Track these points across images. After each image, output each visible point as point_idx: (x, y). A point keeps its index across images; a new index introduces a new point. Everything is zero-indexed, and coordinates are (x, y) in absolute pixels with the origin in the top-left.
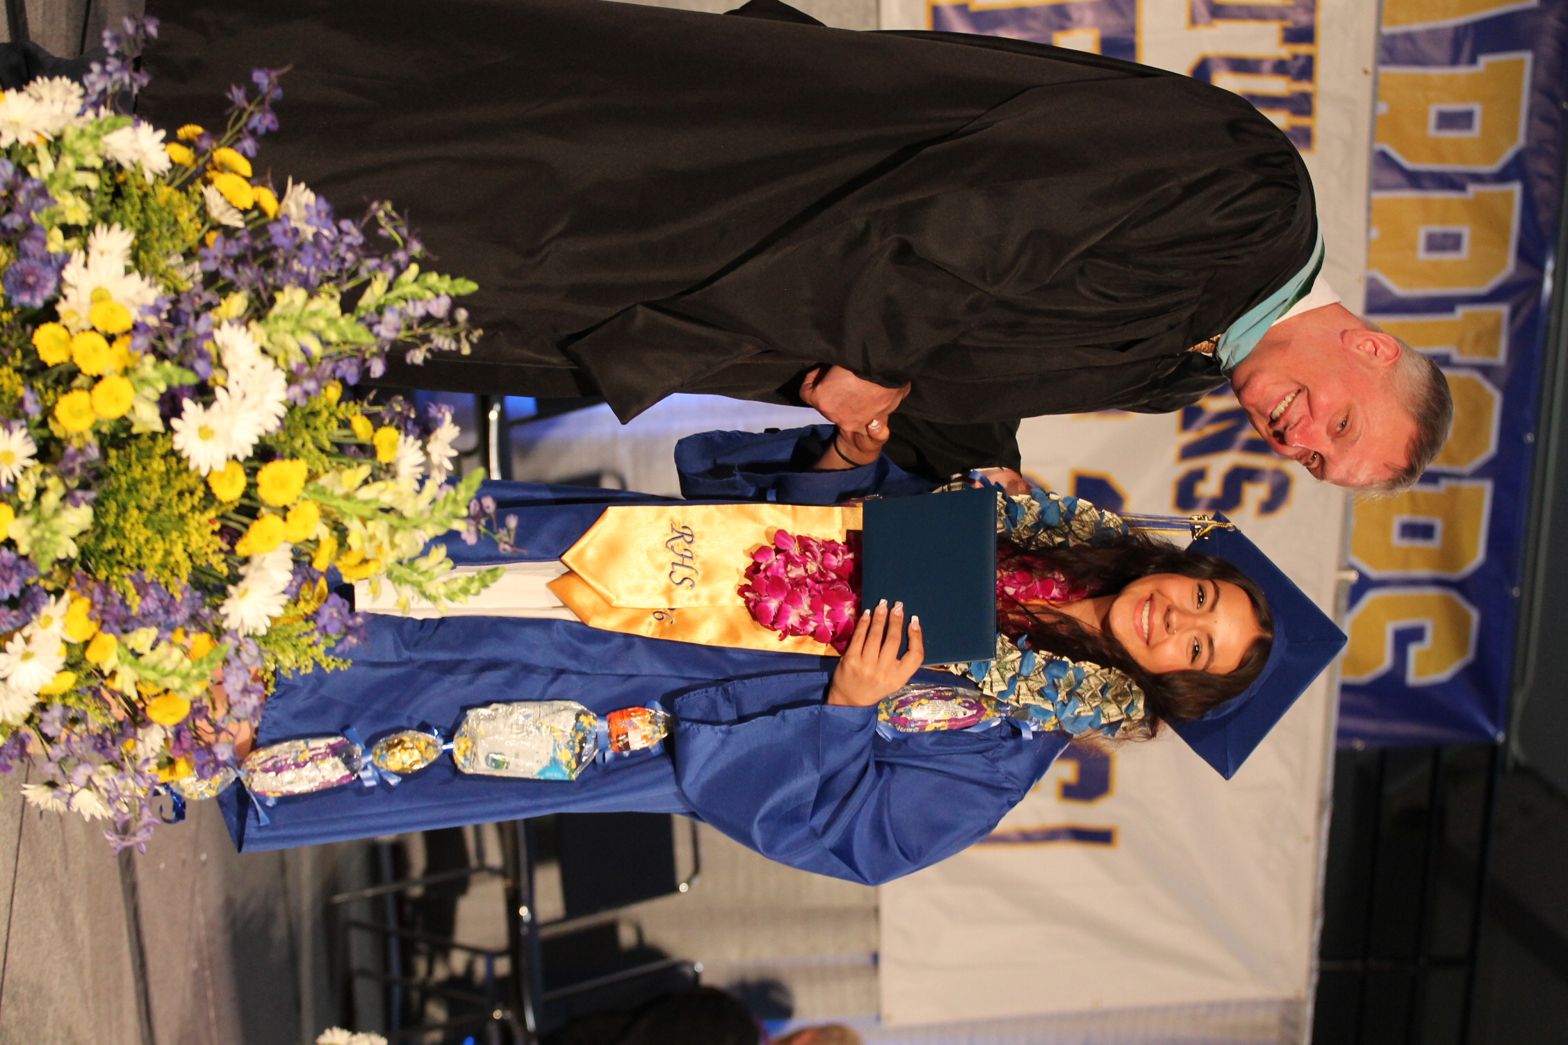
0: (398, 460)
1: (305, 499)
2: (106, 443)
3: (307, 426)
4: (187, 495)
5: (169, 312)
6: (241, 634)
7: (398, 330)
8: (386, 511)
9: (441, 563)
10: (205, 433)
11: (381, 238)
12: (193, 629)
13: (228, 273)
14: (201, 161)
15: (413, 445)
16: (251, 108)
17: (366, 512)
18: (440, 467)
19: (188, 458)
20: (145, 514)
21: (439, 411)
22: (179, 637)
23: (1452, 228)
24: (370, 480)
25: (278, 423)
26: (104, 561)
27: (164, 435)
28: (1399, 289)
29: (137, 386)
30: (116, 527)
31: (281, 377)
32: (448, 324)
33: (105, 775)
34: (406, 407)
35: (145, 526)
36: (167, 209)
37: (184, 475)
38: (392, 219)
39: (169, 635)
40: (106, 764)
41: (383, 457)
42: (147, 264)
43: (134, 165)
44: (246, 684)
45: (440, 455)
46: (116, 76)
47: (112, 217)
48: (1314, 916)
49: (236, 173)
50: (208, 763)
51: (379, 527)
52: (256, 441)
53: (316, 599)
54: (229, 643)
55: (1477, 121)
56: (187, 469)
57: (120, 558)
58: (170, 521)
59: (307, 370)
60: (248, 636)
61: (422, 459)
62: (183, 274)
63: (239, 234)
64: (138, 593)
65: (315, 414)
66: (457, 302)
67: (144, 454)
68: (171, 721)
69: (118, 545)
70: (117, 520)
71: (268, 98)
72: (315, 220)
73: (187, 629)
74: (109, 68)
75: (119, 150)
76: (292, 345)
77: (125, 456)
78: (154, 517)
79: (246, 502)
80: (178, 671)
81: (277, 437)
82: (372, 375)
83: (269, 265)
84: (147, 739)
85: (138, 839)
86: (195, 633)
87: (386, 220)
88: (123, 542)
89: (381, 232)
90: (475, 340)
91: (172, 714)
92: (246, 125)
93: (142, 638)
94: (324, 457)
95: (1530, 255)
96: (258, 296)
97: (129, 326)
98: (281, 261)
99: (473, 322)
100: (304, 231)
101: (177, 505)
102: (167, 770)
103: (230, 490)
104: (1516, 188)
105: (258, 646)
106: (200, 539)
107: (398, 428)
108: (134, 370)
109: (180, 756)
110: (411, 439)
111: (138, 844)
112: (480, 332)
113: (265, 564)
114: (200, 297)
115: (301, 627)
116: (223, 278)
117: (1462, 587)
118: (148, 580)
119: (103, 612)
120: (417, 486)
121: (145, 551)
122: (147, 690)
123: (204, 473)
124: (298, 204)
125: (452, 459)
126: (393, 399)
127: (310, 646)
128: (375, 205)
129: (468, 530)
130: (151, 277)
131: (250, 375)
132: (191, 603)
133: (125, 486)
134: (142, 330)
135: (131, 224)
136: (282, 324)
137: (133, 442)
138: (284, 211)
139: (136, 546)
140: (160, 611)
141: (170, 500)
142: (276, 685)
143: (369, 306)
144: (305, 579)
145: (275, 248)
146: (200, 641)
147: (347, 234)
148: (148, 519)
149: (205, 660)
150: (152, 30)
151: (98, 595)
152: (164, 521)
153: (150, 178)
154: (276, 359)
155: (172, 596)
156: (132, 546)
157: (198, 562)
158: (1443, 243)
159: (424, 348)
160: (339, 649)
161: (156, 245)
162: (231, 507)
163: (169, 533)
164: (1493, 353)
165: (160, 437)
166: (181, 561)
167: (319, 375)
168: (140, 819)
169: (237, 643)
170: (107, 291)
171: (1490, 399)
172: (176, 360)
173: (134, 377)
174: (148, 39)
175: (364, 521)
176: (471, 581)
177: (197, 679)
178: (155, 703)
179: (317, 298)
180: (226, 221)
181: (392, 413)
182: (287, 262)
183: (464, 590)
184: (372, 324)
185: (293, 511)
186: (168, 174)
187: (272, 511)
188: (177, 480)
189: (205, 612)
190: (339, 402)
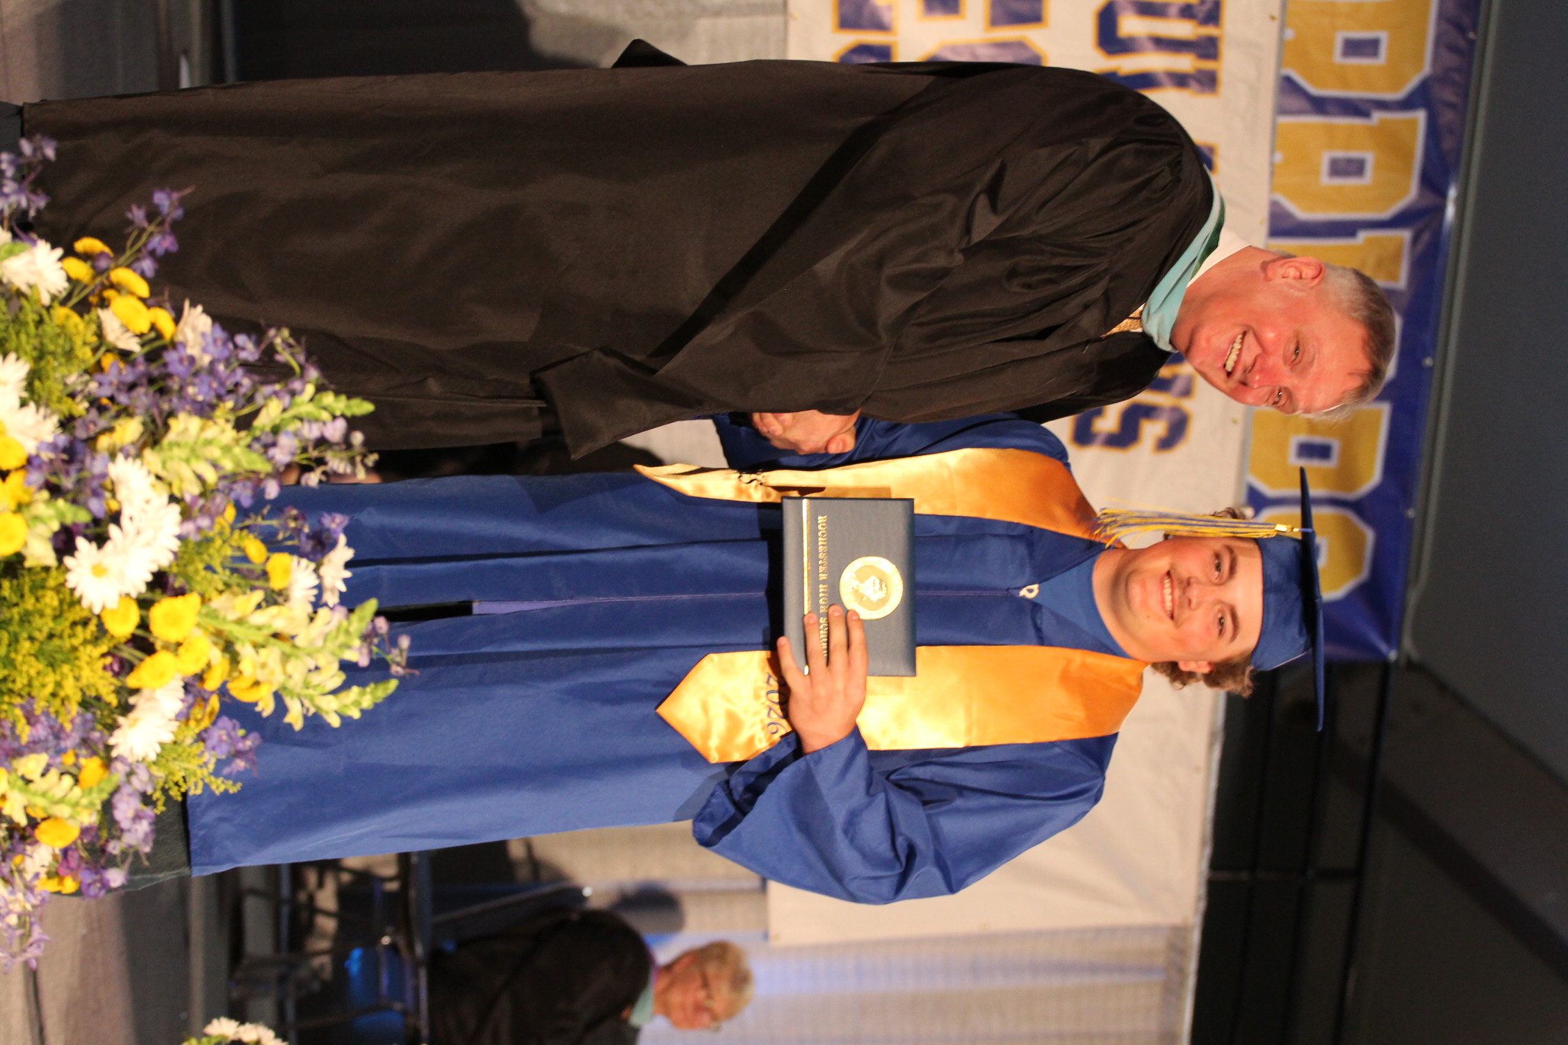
0: (291, 585)
1: (198, 625)
3: (199, 553)
4: (79, 629)
5: (65, 443)
6: (130, 760)
7: (293, 454)
8: (276, 636)
9: (333, 676)
10: (99, 570)
11: (278, 363)
12: (83, 752)
13: (123, 399)
14: (98, 281)
15: (307, 567)
16: (151, 228)
17: (259, 638)
18: (333, 590)
19: (81, 595)
20: (37, 645)
22: (69, 759)
23: (1355, 154)
24: (264, 604)
25: (171, 557)
27: (58, 568)
28: (1302, 213)
29: (30, 523)
30: (7, 656)
31: (176, 509)
32: (344, 447)
34: (300, 522)
35: (36, 656)
36: (63, 337)
37: (77, 608)
38: (290, 346)
39: (58, 760)
41: (276, 583)
42: (41, 392)
43: (31, 286)
44: (136, 811)
45: (333, 578)
46: (13, 199)
47: (7, 346)
48: (1203, 844)
49: (132, 293)
50: (98, 881)
51: (272, 654)
52: (149, 578)
53: (206, 719)
54: (120, 769)
55: (1383, 49)
56: (79, 601)
57: (10, 685)
58: (62, 652)
59: (202, 502)
60: (138, 762)
61: (316, 582)
62: (79, 388)
63: (133, 357)
64: (29, 723)
65: (208, 541)
66: (353, 423)
67: (37, 584)
68: (61, 844)
69: (9, 675)
70: (9, 652)
71: (168, 219)
72: (211, 349)
73: (78, 751)
74: (6, 190)
75: (16, 274)
76: (187, 474)
77: (18, 585)
78: (44, 647)
80: (68, 798)
81: (170, 566)
82: (267, 497)
83: (163, 391)
84: (36, 855)
85: (28, 955)
86: (86, 757)
87: (284, 346)
88: (14, 674)
89: (278, 358)
90: (370, 466)
91: (60, 839)
92: (145, 245)
93: (32, 764)
94: (216, 577)
95: (1433, 181)
96: (154, 421)
97: (23, 461)
98: (176, 387)
99: (369, 446)
100: (201, 358)
101: (70, 636)
102: (56, 880)
103: (123, 626)
104: (1420, 116)
105: (149, 772)
106: (90, 675)
107: (291, 538)
108: (29, 505)
109: (67, 874)
110: (304, 562)
111: (28, 960)
113: (157, 694)
114: (95, 424)
115: (191, 745)
116: (118, 404)
117: (1357, 506)
118: (38, 712)
120: (310, 609)
121: (36, 683)
122: (38, 814)
123: (97, 610)
124: (194, 329)
126: (287, 509)
127: (201, 767)
128: (272, 332)
129: (361, 653)
130: (47, 406)
131: (144, 511)
132: (82, 728)
133: (17, 617)
134: (36, 464)
135: (26, 353)
136: (176, 452)
137: (25, 573)
138: (179, 338)
139: (26, 678)
140: (51, 738)
141: (63, 631)
142: (165, 804)
143: (264, 426)
144: (195, 696)
145: (169, 376)
146: (92, 766)
147: (243, 349)
148: (40, 648)
149: (95, 789)
150: (50, 152)
152: (56, 652)
153: (46, 300)
154: (170, 485)
155: (62, 724)
156: (22, 677)
157: (88, 693)
158: (1348, 168)
159: (319, 471)
160: (228, 771)
161: (51, 373)
162: (123, 640)
163: (64, 662)
164: (1395, 277)
165: (54, 569)
166: (72, 694)
167: (212, 510)
168: (30, 935)
169: (127, 769)
172: (70, 496)
173: (27, 513)
174: (45, 160)
175: (257, 646)
176: (363, 694)
177: (86, 807)
178: (43, 826)
179: (210, 423)
180: (122, 345)
181: (286, 528)
182: (182, 389)
183: (357, 703)
184: (267, 447)
185: (185, 645)
186: (64, 294)
187: (166, 647)
188: (69, 611)
189: (96, 735)
190: (233, 528)
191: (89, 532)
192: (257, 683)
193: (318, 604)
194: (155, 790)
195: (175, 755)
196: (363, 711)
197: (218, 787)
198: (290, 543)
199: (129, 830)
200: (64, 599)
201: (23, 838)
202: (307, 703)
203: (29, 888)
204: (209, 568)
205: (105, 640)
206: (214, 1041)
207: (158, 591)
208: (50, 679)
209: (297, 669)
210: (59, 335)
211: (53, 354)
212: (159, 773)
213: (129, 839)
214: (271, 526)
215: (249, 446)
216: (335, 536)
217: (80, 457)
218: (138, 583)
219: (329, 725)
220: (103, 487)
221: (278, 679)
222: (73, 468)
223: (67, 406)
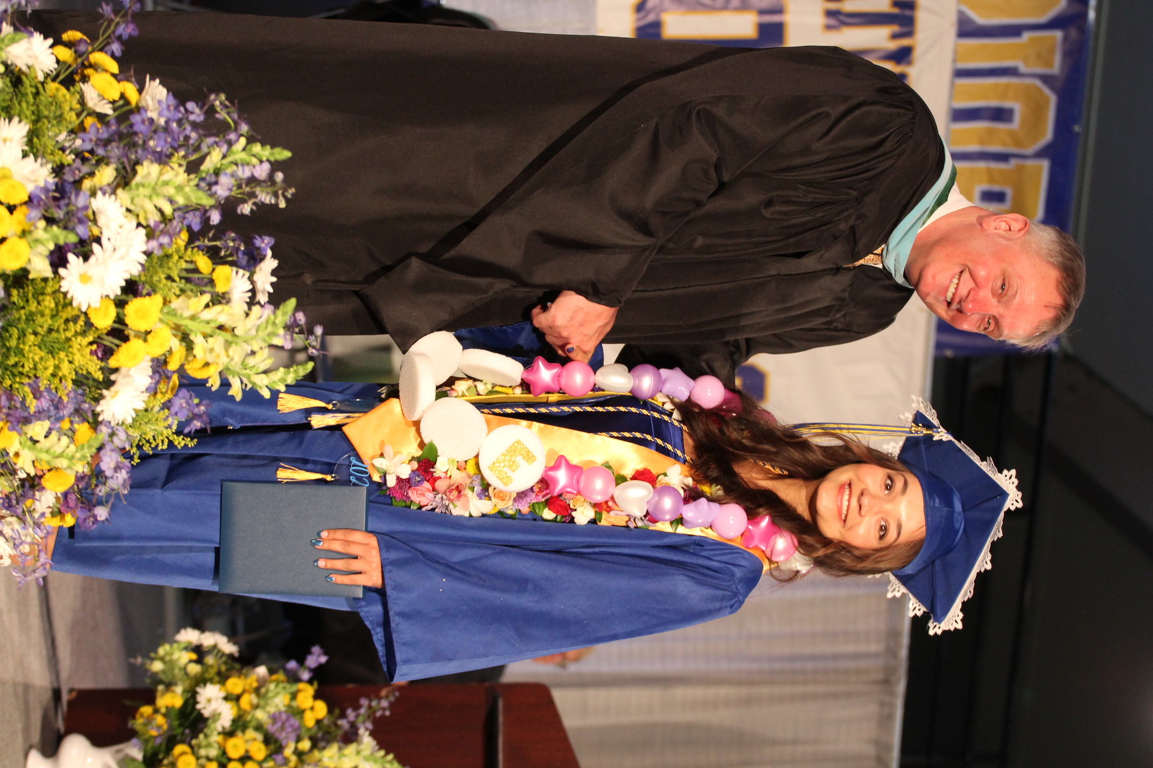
0: (232, 289)
1: (161, 320)
2: (9, 283)
3: (161, 266)
4: (71, 324)
5: (56, 185)
6: (113, 424)
7: (231, 190)
8: (221, 328)
9: (266, 358)
10: (85, 278)
11: (217, 119)
12: (77, 419)
15: (244, 275)
16: (117, 19)
17: (208, 330)
18: (263, 292)
19: (72, 297)
20: (40, 337)
21: (263, 242)
22: (66, 425)
24: (211, 304)
25: (140, 268)
26: (9, 373)
27: (52, 279)
28: (980, 19)
29: (32, 245)
30: (17, 347)
31: (142, 232)
32: (269, 184)
33: (12, 525)
34: (237, 243)
35: (40, 348)
36: (54, 105)
37: (69, 308)
38: (226, 107)
39: (58, 425)
40: (12, 516)
41: (220, 288)
42: (39, 146)
43: (29, 67)
44: (117, 462)
45: (263, 282)
47: (12, 112)
49: (106, 71)
50: (90, 516)
51: (217, 342)
52: (123, 284)
53: (169, 392)
54: (104, 430)
56: (71, 304)
57: (21, 369)
58: (58, 342)
59: (162, 226)
60: (118, 424)
61: (251, 287)
62: (67, 144)
63: (108, 119)
64: (35, 398)
65: (168, 256)
66: (276, 166)
67: (38, 291)
68: (61, 489)
69: (19, 362)
70: (18, 344)
71: (130, 12)
72: (166, 113)
73: (72, 419)
75: (17, 57)
76: (150, 207)
77: (24, 293)
78: (45, 339)
79: (116, 326)
80: (65, 454)
81: (139, 276)
82: (211, 223)
83: (132, 145)
84: (43, 498)
85: (37, 575)
86: (79, 424)
87: (221, 107)
88: (23, 360)
89: (217, 116)
90: (289, 196)
91: (61, 485)
92: (113, 32)
93: (38, 429)
94: (174, 284)
96: (124, 168)
97: (26, 199)
98: (141, 142)
99: (288, 182)
100: (158, 119)
101: (64, 330)
102: (59, 518)
103: (104, 320)
105: (127, 433)
106: (81, 358)
107: (231, 255)
108: (30, 232)
109: (68, 512)
110: (241, 272)
111: (37, 579)
112: (294, 190)
113: (132, 372)
114: (79, 171)
115: (159, 411)
116: (97, 155)
118: (42, 389)
119: (8, 415)
120: (246, 307)
121: (39, 366)
122: (44, 467)
123: (84, 309)
124: (153, 97)
125: (272, 284)
126: (227, 234)
127: (167, 428)
128: (213, 97)
129: (285, 339)
130: (43, 157)
131: (118, 233)
132: (75, 401)
133: (24, 317)
134: (35, 202)
135: (27, 117)
136: (141, 190)
137: (29, 283)
138: (143, 104)
139: (32, 363)
140: (52, 408)
143: (208, 170)
144: (160, 376)
146: (83, 429)
147: (192, 113)
148: (42, 340)
149: (86, 446)
151: (4, 402)
152: (54, 342)
153: (41, 77)
154: (138, 216)
155: (60, 398)
156: (29, 362)
157: (80, 372)
159: (250, 203)
160: (186, 430)
161: (46, 132)
162: (105, 331)
163: (59, 350)
164: (1050, 65)
166: (67, 374)
167: (171, 231)
168: (39, 560)
169: (110, 431)
170: (9, 169)
171: (1047, 101)
172: (62, 224)
173: (29, 238)
175: (206, 336)
176: (288, 373)
177: (80, 460)
178: (48, 476)
179: (168, 168)
180: (98, 110)
181: (227, 248)
182: (145, 142)
183: (283, 380)
184: (210, 185)
185: (152, 334)
186: (54, 72)
187: (138, 335)
188: (63, 311)
189: (86, 406)
190: (186, 248)
191: (76, 251)
192: (207, 364)
193: (252, 302)
194: (132, 446)
195: (147, 420)
196: (287, 386)
197: (179, 443)
198: (230, 259)
199: (112, 477)
200: (59, 301)
201: (33, 487)
202: (245, 381)
203: (37, 525)
204: (169, 278)
205: (91, 332)
206: (182, 646)
207: (131, 296)
208: (51, 363)
209: (237, 352)
210: (51, 104)
211: (47, 117)
212: (135, 434)
213: (112, 484)
214: (216, 246)
215: (197, 186)
216: (263, 253)
217: (68, 195)
218: (115, 288)
219: (262, 396)
220: (87, 217)
221: (223, 360)
222: (62, 203)
223: (59, 157)
